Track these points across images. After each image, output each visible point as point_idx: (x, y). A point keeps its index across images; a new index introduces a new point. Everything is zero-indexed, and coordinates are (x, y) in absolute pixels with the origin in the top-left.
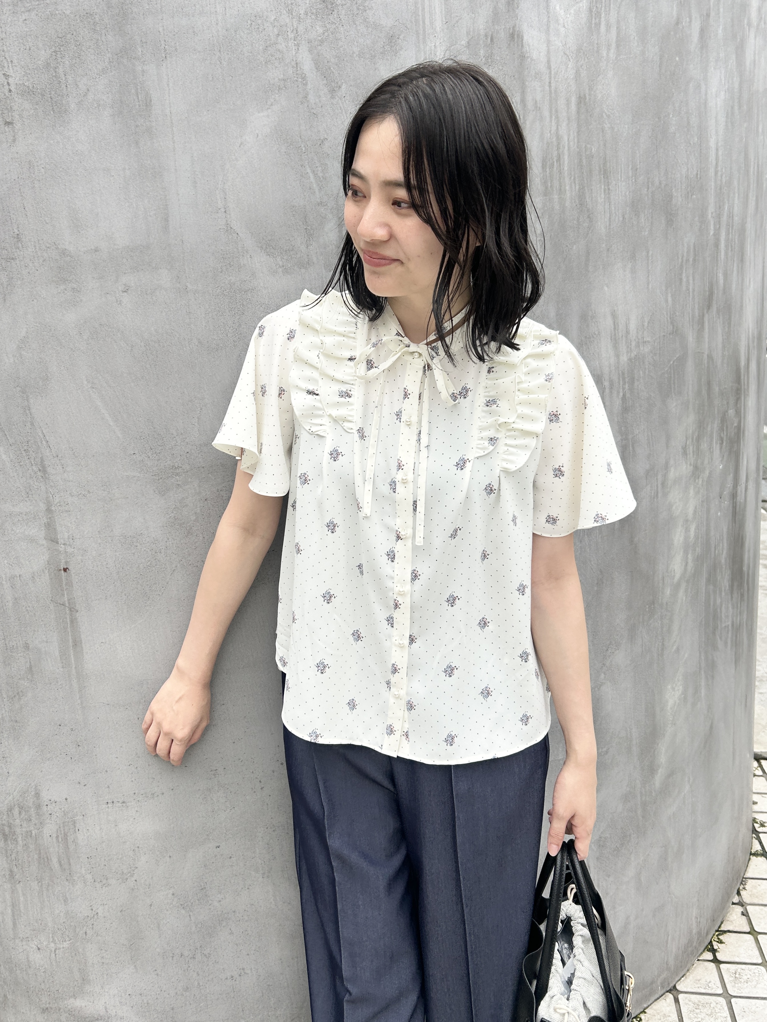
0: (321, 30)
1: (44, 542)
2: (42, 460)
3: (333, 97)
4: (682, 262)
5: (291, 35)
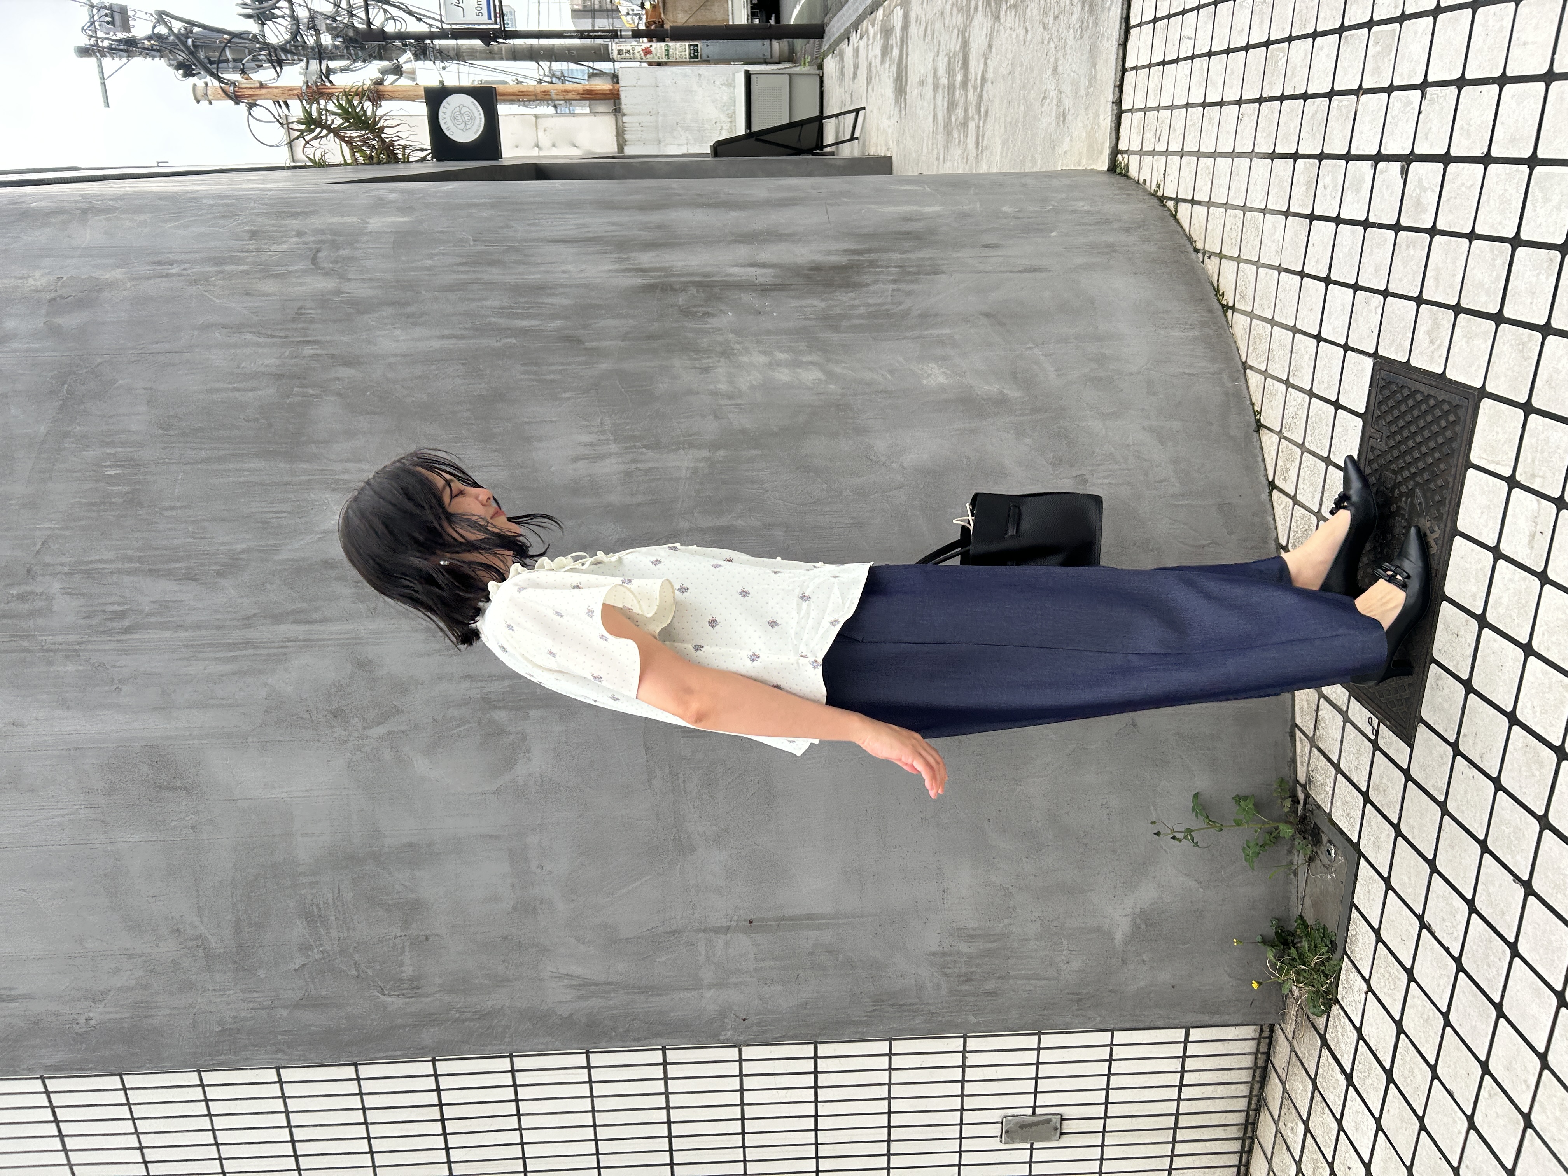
0: (356, 720)
1: (729, 935)
2: (667, 933)
3: (403, 712)
4: (536, 380)
5: (361, 742)
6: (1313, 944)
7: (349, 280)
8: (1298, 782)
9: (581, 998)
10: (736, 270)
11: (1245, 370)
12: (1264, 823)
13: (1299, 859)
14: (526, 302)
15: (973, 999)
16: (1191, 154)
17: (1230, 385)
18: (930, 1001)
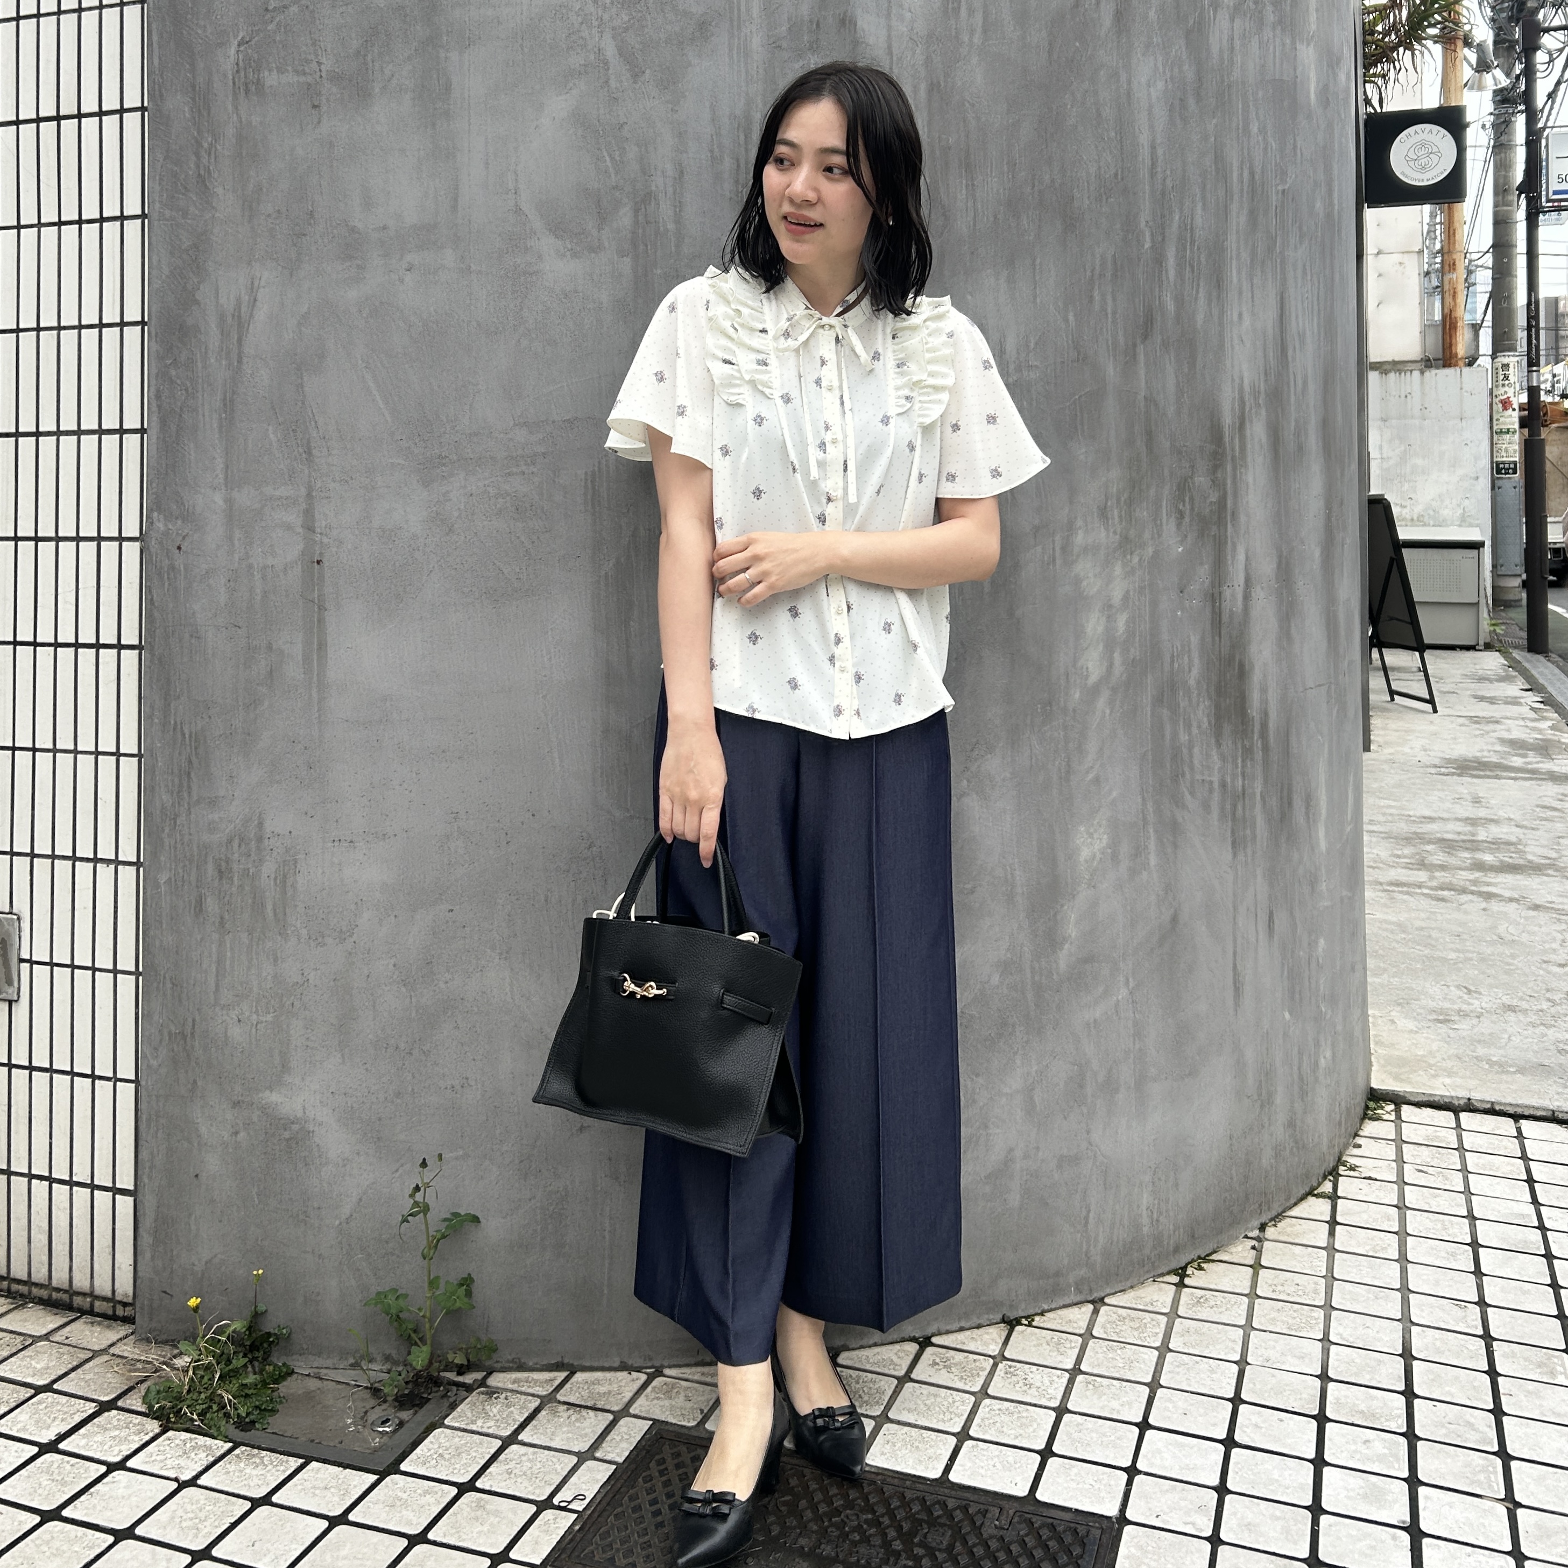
0: (626, 18)
1: (301, 530)
2: (309, 442)
3: (635, 82)
4: (1093, 275)
5: (595, 23)
6: (250, 1392)
7: (1232, 20)
8: (490, 1374)
9: (222, 318)
10: (1241, 557)
11: (1092, 1302)
12: (431, 1321)
13: (376, 1371)
14: (1199, 263)
15: (193, 878)
16: (1403, 1221)
17: (1071, 1279)
18: (193, 816)
